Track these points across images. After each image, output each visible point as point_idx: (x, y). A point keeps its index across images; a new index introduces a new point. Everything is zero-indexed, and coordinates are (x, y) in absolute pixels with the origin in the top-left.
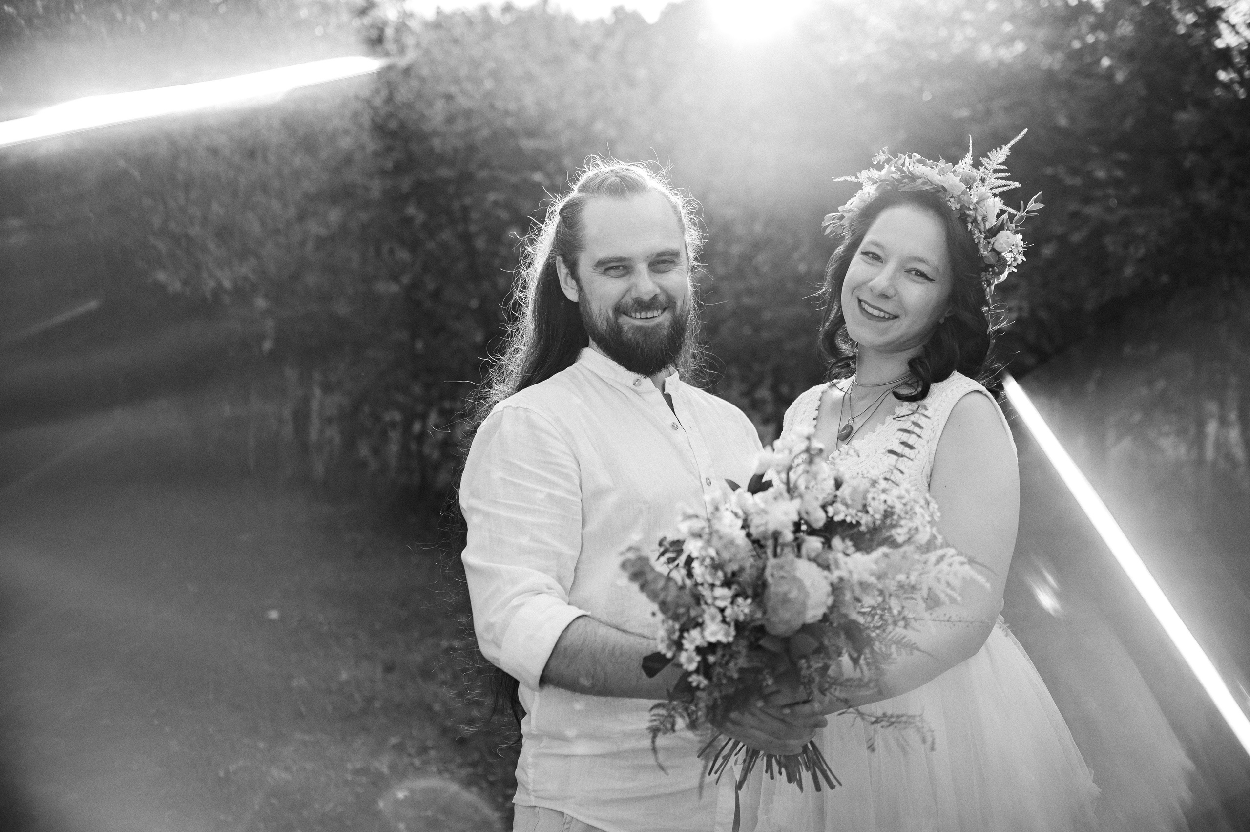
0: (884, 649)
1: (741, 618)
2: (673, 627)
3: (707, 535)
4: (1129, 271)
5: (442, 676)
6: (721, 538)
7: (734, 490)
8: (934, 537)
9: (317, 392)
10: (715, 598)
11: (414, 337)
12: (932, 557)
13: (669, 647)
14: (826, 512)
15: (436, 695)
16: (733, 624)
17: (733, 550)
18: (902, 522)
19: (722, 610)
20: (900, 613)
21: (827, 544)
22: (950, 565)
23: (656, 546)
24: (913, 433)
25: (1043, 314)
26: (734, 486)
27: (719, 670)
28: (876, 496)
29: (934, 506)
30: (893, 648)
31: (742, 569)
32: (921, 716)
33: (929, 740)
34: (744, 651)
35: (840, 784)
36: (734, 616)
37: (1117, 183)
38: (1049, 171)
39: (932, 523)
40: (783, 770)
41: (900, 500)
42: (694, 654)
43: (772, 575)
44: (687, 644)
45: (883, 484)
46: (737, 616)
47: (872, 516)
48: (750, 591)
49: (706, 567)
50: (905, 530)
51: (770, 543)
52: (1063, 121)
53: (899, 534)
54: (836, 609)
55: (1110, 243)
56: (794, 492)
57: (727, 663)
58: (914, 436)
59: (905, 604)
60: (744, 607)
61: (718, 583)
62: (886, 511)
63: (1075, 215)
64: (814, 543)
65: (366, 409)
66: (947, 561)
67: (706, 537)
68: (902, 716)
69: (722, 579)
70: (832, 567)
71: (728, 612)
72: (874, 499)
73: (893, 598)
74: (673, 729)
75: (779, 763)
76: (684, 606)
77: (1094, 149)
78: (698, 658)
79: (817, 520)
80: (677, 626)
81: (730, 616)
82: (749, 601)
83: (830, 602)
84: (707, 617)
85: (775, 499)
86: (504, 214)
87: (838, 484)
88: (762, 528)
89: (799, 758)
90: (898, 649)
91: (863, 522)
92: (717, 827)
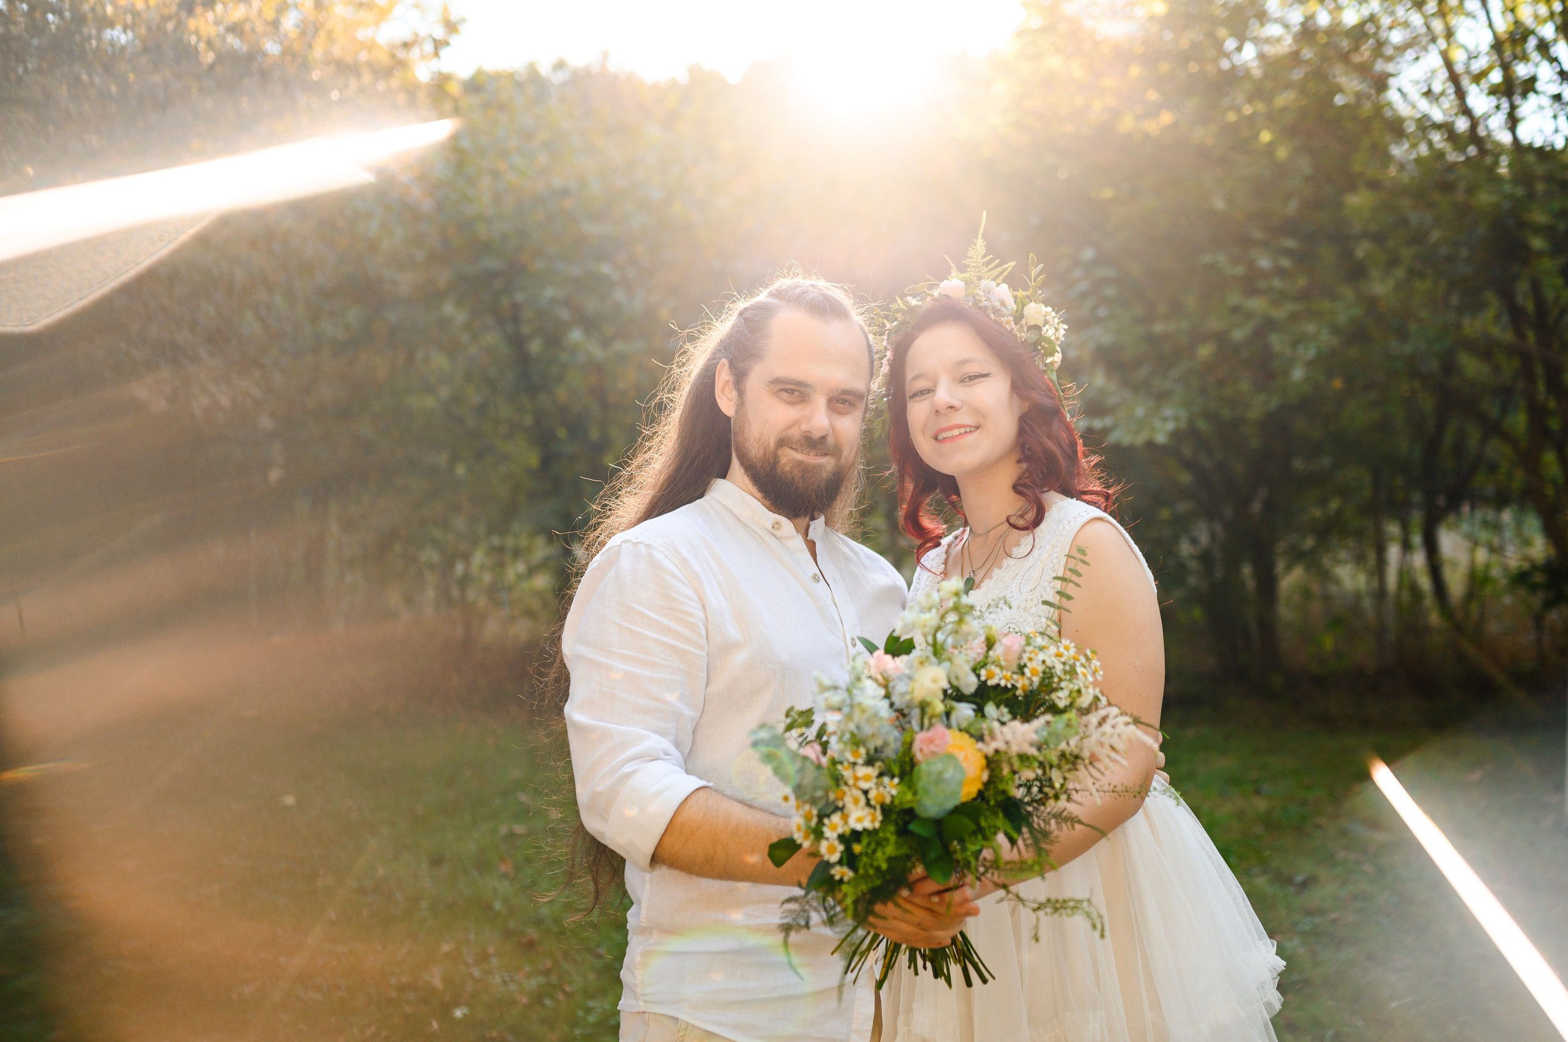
0: (1042, 825)
1: (888, 800)
2: (810, 812)
3: (848, 707)
4: (1298, 374)
5: (503, 868)
6: (863, 711)
7: (871, 653)
8: (1097, 699)
9: (334, 527)
10: (857, 779)
11: (454, 459)
12: (1093, 718)
13: (806, 837)
14: (978, 676)
15: (495, 890)
16: (878, 807)
17: (877, 724)
18: (1063, 684)
19: (866, 792)
20: (1062, 785)
21: (980, 711)
22: (1113, 727)
23: (782, 717)
24: (1071, 581)
25: (1202, 425)
26: (871, 648)
27: (865, 859)
28: (1032, 655)
29: (1096, 663)
30: (1053, 822)
31: (886, 744)
32: (1089, 901)
33: (1099, 926)
34: (893, 838)
35: (994, 978)
36: (880, 799)
37: (1281, 273)
38: (1206, 259)
39: (1095, 684)
40: (928, 964)
41: (1058, 658)
42: (836, 843)
43: (921, 750)
44: (827, 832)
45: (1039, 641)
46: (884, 798)
47: (1030, 679)
48: (896, 770)
49: (845, 743)
50: (1066, 693)
51: (916, 713)
52: (1219, 204)
53: (1059, 698)
54: (992, 786)
55: (1277, 342)
56: (941, 654)
57: (874, 852)
58: (1071, 585)
59: (1067, 775)
60: (891, 789)
61: (860, 761)
62: (1044, 673)
63: (1236, 309)
64: (965, 711)
65: (398, 548)
66: (1110, 722)
67: (846, 710)
68: (1070, 900)
69: (865, 756)
70: (987, 738)
71: (872, 795)
72: (1030, 659)
73: (1054, 770)
74: (807, 926)
75: (924, 957)
76: (821, 788)
77: (1258, 234)
78: (841, 848)
79: (968, 686)
80: (815, 812)
81: (875, 798)
82: (896, 780)
83: (985, 777)
84: (848, 801)
85: (922, 663)
86: (565, 314)
87: (990, 644)
88: (908, 697)
89: (947, 949)
90: (1058, 823)
91: (1019, 685)
92: (853, 1035)
